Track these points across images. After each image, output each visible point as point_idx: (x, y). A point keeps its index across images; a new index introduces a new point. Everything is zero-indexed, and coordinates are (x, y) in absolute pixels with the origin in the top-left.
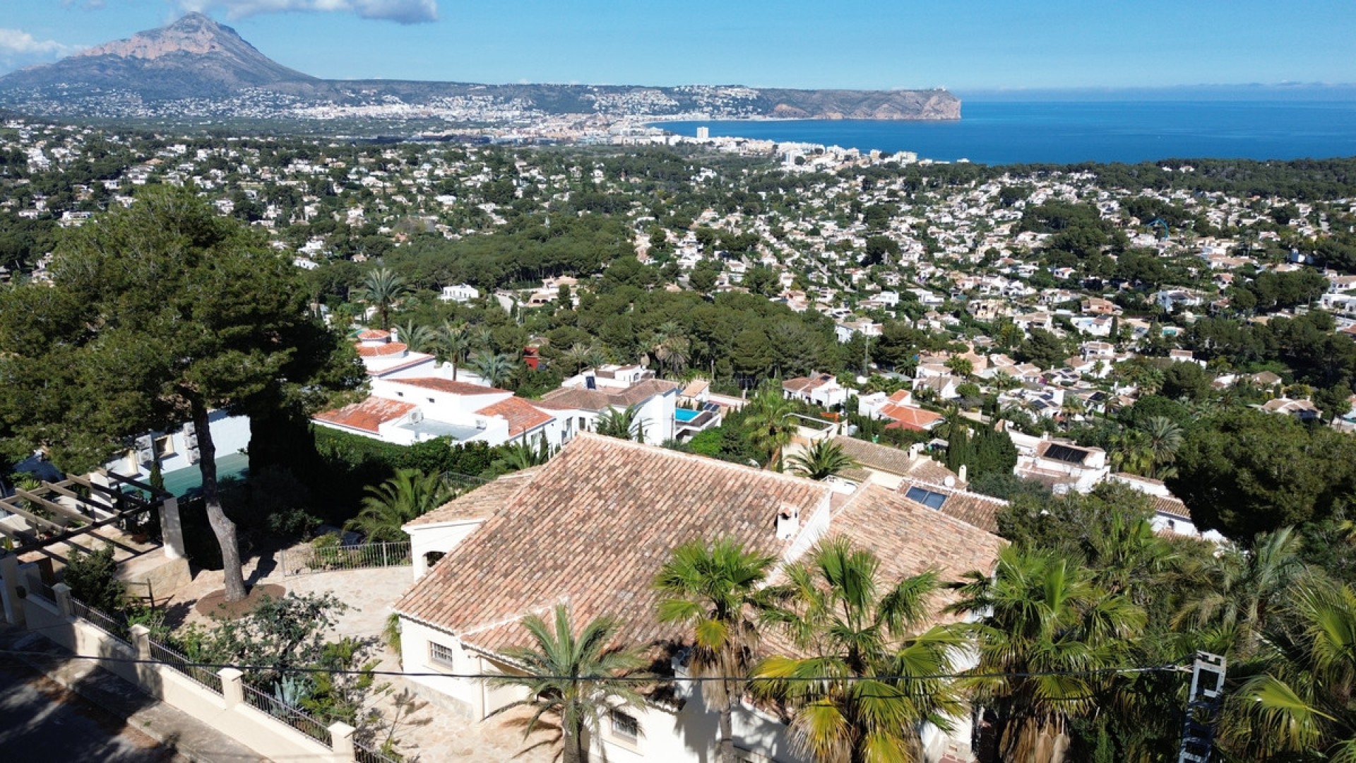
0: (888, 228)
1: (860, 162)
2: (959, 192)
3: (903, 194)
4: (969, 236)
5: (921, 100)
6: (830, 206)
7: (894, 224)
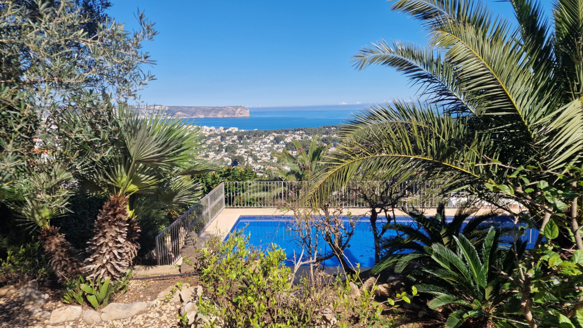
0: (236, 153)
1: (216, 132)
2: (259, 140)
3: (238, 141)
4: (269, 154)
5: (234, 110)
6: (210, 147)
7: (238, 151)
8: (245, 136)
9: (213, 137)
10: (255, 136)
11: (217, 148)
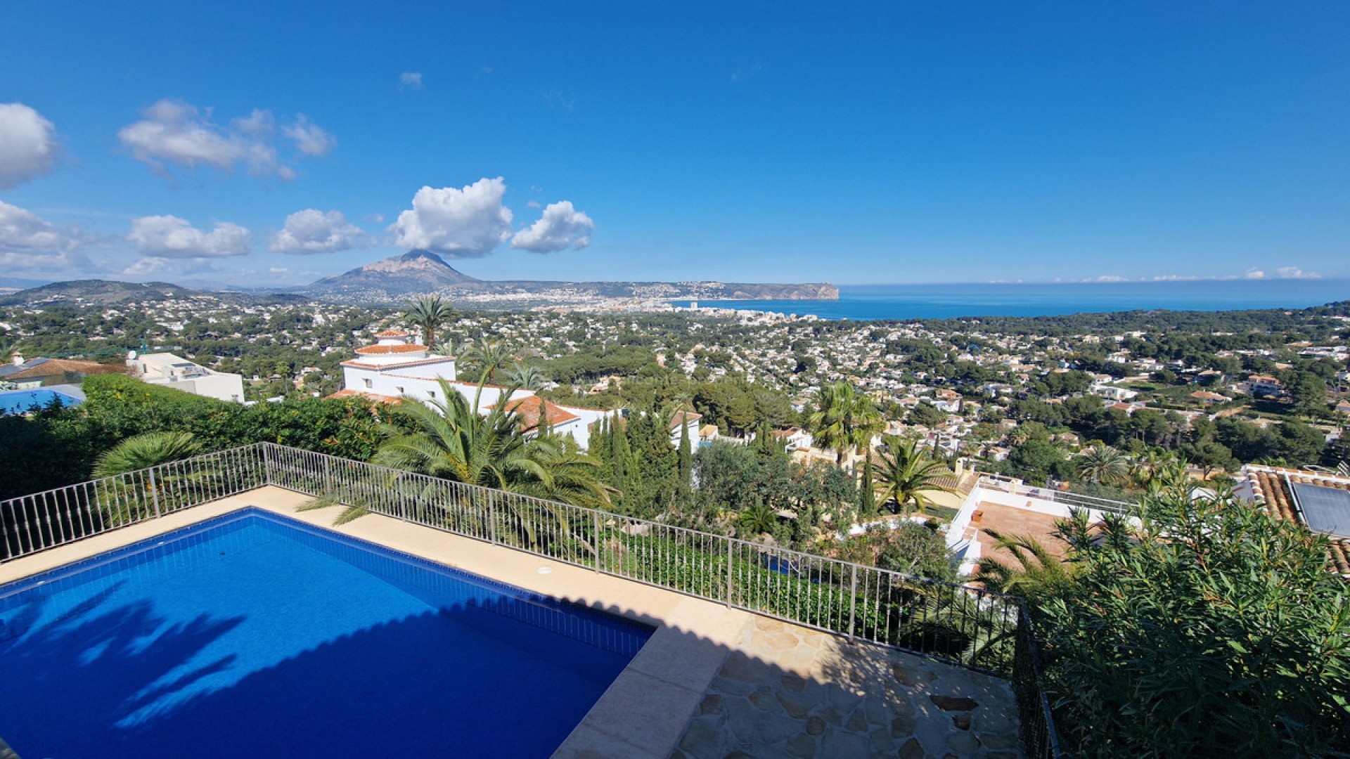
0: (807, 353)
1: (785, 320)
2: (846, 334)
3: (813, 335)
4: (856, 357)
5: (816, 289)
6: (771, 342)
7: (810, 350)
8: (825, 328)
9: (779, 328)
10: (840, 328)
11: (781, 344)
